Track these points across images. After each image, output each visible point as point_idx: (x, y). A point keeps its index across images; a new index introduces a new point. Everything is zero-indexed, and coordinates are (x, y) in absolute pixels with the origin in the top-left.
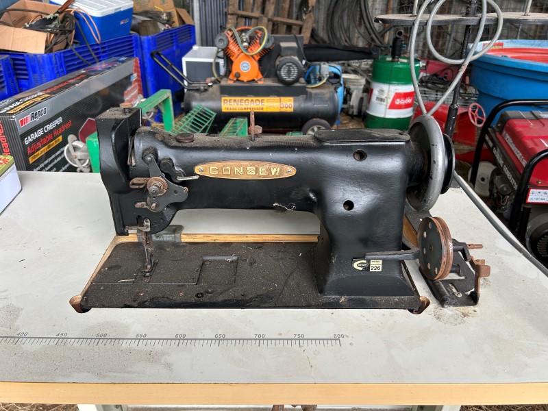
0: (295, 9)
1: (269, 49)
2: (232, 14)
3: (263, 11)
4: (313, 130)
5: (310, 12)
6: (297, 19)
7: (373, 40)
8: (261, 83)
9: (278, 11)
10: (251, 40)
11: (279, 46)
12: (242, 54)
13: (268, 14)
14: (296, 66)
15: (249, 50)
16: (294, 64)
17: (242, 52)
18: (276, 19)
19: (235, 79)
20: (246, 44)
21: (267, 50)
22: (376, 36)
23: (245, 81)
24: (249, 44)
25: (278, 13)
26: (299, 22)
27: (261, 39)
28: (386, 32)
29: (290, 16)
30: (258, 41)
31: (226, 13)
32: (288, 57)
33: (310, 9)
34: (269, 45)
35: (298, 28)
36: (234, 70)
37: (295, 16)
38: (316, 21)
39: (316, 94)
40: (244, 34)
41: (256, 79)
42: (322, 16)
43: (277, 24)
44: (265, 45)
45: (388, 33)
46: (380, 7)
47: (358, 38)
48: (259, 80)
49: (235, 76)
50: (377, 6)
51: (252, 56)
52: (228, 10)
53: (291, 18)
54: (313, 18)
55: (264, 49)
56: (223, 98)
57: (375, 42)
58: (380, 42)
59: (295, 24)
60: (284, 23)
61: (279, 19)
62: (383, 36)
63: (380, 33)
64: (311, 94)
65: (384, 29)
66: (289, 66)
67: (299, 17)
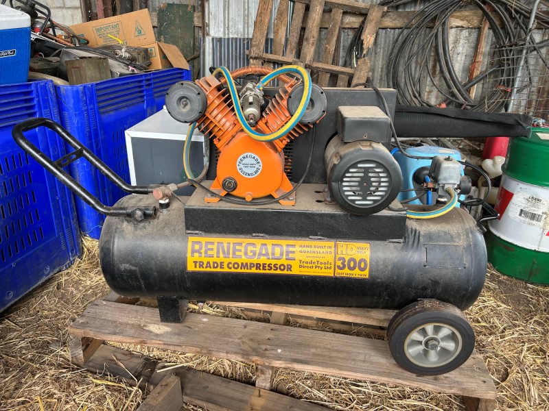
0: (342, 53)
1: (314, 124)
2: (255, 58)
3: (298, 55)
4: (424, 332)
5: (364, 57)
6: (345, 65)
7: (453, 95)
8: (286, 205)
9: (318, 56)
10: (267, 100)
11: (338, 114)
12: (241, 135)
13: (305, 58)
14: (386, 170)
15: (261, 124)
16: (379, 165)
17: (242, 130)
18: (315, 65)
19: (224, 193)
20: (253, 110)
21: (306, 126)
22: (459, 91)
23: (249, 199)
24: (262, 109)
25: (319, 57)
26: (347, 70)
27: (293, 98)
28: (474, 85)
29: (335, 62)
30: (284, 103)
31: (247, 56)
32: (365, 148)
33: (365, 52)
34: (316, 115)
35: (346, 78)
36: (222, 172)
37: (341, 61)
38: (372, 70)
39: (430, 237)
40: (250, 85)
41: (276, 196)
42: (380, 62)
43: (318, 72)
44: (304, 115)
45: (476, 86)
46: (464, 51)
47: (430, 92)
48: (285, 197)
49: (224, 186)
50: (460, 49)
51: (271, 143)
52: (250, 52)
53: (337, 65)
54: (369, 65)
55: (300, 125)
56: (191, 239)
57: (457, 98)
58: (465, 99)
59: (342, 73)
60: (327, 71)
61: (320, 65)
62: (468, 91)
63: (464, 86)
64: (416, 234)
65: (470, 81)
66: (367, 170)
67: (348, 63)
